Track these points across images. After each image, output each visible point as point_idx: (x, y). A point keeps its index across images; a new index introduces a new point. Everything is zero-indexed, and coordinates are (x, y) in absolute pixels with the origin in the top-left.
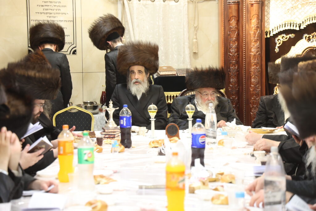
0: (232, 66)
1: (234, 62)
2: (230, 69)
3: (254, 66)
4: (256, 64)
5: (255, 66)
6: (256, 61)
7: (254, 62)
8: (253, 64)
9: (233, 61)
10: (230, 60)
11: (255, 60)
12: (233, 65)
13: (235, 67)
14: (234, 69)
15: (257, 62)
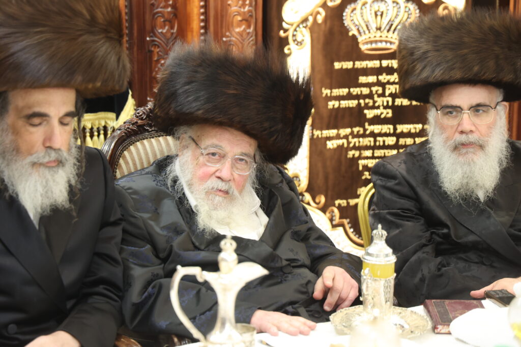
0: (163, 27)
1: (169, 9)
2: (155, 35)
3: (240, 26)
4: (246, 20)
5: (243, 27)
6: (247, 8)
7: (239, 14)
8: (239, 18)
9: (166, 7)
10: (153, 5)
11: (244, 5)
12: (167, 23)
13: (172, 28)
14: (169, 35)
15: (250, 11)
